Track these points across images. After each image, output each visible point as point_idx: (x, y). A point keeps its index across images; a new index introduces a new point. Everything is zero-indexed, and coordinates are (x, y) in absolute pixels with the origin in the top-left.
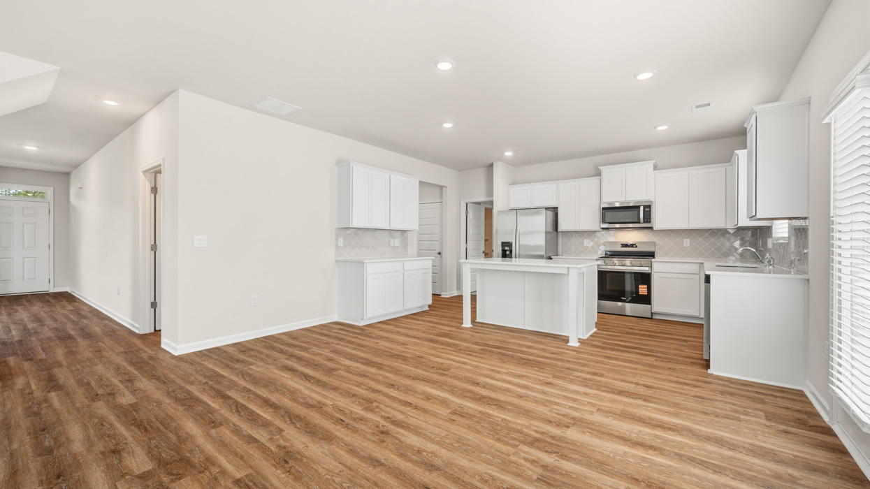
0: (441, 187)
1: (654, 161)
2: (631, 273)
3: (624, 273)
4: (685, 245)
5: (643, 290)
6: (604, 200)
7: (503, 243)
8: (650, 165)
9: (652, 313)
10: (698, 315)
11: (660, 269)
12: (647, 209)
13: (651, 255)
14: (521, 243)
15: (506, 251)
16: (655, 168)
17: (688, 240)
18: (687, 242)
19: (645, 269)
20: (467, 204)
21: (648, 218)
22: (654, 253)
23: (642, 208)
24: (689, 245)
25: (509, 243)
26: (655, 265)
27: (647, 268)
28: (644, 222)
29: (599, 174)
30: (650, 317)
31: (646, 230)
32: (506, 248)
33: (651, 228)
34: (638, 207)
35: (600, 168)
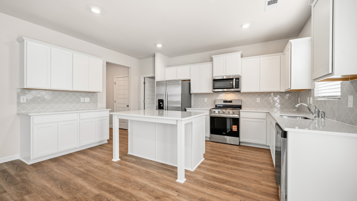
0: (128, 68)
1: (241, 52)
2: (230, 118)
3: (226, 118)
4: (257, 102)
5: (235, 128)
6: (214, 75)
7: (159, 100)
8: (239, 54)
9: (240, 142)
10: (266, 144)
11: (244, 116)
12: (237, 80)
13: (240, 107)
14: (168, 100)
15: (161, 104)
16: (242, 57)
17: (259, 98)
18: (258, 100)
19: (236, 116)
20: (145, 78)
21: (238, 86)
22: (241, 106)
23: (234, 80)
24: (259, 101)
25: (162, 100)
26: (241, 114)
27: (237, 116)
28: (236, 88)
29: (211, 60)
30: (238, 144)
31: (237, 93)
32: (161, 103)
33: (239, 91)
34: (232, 79)
35: (212, 56)
